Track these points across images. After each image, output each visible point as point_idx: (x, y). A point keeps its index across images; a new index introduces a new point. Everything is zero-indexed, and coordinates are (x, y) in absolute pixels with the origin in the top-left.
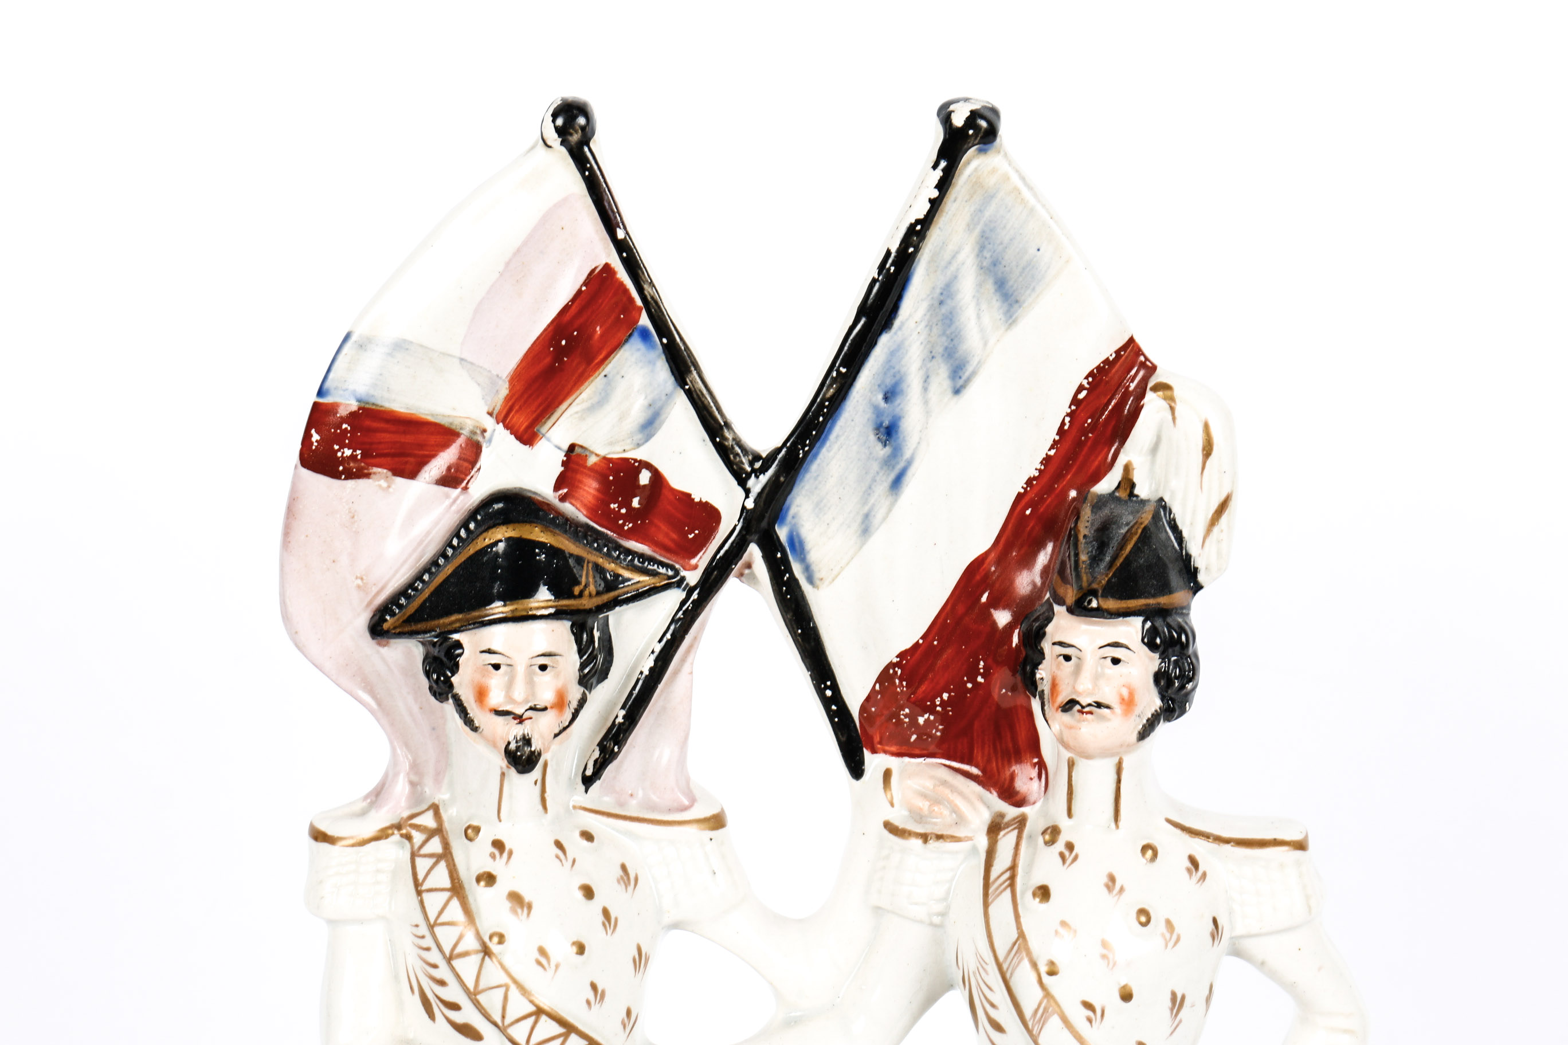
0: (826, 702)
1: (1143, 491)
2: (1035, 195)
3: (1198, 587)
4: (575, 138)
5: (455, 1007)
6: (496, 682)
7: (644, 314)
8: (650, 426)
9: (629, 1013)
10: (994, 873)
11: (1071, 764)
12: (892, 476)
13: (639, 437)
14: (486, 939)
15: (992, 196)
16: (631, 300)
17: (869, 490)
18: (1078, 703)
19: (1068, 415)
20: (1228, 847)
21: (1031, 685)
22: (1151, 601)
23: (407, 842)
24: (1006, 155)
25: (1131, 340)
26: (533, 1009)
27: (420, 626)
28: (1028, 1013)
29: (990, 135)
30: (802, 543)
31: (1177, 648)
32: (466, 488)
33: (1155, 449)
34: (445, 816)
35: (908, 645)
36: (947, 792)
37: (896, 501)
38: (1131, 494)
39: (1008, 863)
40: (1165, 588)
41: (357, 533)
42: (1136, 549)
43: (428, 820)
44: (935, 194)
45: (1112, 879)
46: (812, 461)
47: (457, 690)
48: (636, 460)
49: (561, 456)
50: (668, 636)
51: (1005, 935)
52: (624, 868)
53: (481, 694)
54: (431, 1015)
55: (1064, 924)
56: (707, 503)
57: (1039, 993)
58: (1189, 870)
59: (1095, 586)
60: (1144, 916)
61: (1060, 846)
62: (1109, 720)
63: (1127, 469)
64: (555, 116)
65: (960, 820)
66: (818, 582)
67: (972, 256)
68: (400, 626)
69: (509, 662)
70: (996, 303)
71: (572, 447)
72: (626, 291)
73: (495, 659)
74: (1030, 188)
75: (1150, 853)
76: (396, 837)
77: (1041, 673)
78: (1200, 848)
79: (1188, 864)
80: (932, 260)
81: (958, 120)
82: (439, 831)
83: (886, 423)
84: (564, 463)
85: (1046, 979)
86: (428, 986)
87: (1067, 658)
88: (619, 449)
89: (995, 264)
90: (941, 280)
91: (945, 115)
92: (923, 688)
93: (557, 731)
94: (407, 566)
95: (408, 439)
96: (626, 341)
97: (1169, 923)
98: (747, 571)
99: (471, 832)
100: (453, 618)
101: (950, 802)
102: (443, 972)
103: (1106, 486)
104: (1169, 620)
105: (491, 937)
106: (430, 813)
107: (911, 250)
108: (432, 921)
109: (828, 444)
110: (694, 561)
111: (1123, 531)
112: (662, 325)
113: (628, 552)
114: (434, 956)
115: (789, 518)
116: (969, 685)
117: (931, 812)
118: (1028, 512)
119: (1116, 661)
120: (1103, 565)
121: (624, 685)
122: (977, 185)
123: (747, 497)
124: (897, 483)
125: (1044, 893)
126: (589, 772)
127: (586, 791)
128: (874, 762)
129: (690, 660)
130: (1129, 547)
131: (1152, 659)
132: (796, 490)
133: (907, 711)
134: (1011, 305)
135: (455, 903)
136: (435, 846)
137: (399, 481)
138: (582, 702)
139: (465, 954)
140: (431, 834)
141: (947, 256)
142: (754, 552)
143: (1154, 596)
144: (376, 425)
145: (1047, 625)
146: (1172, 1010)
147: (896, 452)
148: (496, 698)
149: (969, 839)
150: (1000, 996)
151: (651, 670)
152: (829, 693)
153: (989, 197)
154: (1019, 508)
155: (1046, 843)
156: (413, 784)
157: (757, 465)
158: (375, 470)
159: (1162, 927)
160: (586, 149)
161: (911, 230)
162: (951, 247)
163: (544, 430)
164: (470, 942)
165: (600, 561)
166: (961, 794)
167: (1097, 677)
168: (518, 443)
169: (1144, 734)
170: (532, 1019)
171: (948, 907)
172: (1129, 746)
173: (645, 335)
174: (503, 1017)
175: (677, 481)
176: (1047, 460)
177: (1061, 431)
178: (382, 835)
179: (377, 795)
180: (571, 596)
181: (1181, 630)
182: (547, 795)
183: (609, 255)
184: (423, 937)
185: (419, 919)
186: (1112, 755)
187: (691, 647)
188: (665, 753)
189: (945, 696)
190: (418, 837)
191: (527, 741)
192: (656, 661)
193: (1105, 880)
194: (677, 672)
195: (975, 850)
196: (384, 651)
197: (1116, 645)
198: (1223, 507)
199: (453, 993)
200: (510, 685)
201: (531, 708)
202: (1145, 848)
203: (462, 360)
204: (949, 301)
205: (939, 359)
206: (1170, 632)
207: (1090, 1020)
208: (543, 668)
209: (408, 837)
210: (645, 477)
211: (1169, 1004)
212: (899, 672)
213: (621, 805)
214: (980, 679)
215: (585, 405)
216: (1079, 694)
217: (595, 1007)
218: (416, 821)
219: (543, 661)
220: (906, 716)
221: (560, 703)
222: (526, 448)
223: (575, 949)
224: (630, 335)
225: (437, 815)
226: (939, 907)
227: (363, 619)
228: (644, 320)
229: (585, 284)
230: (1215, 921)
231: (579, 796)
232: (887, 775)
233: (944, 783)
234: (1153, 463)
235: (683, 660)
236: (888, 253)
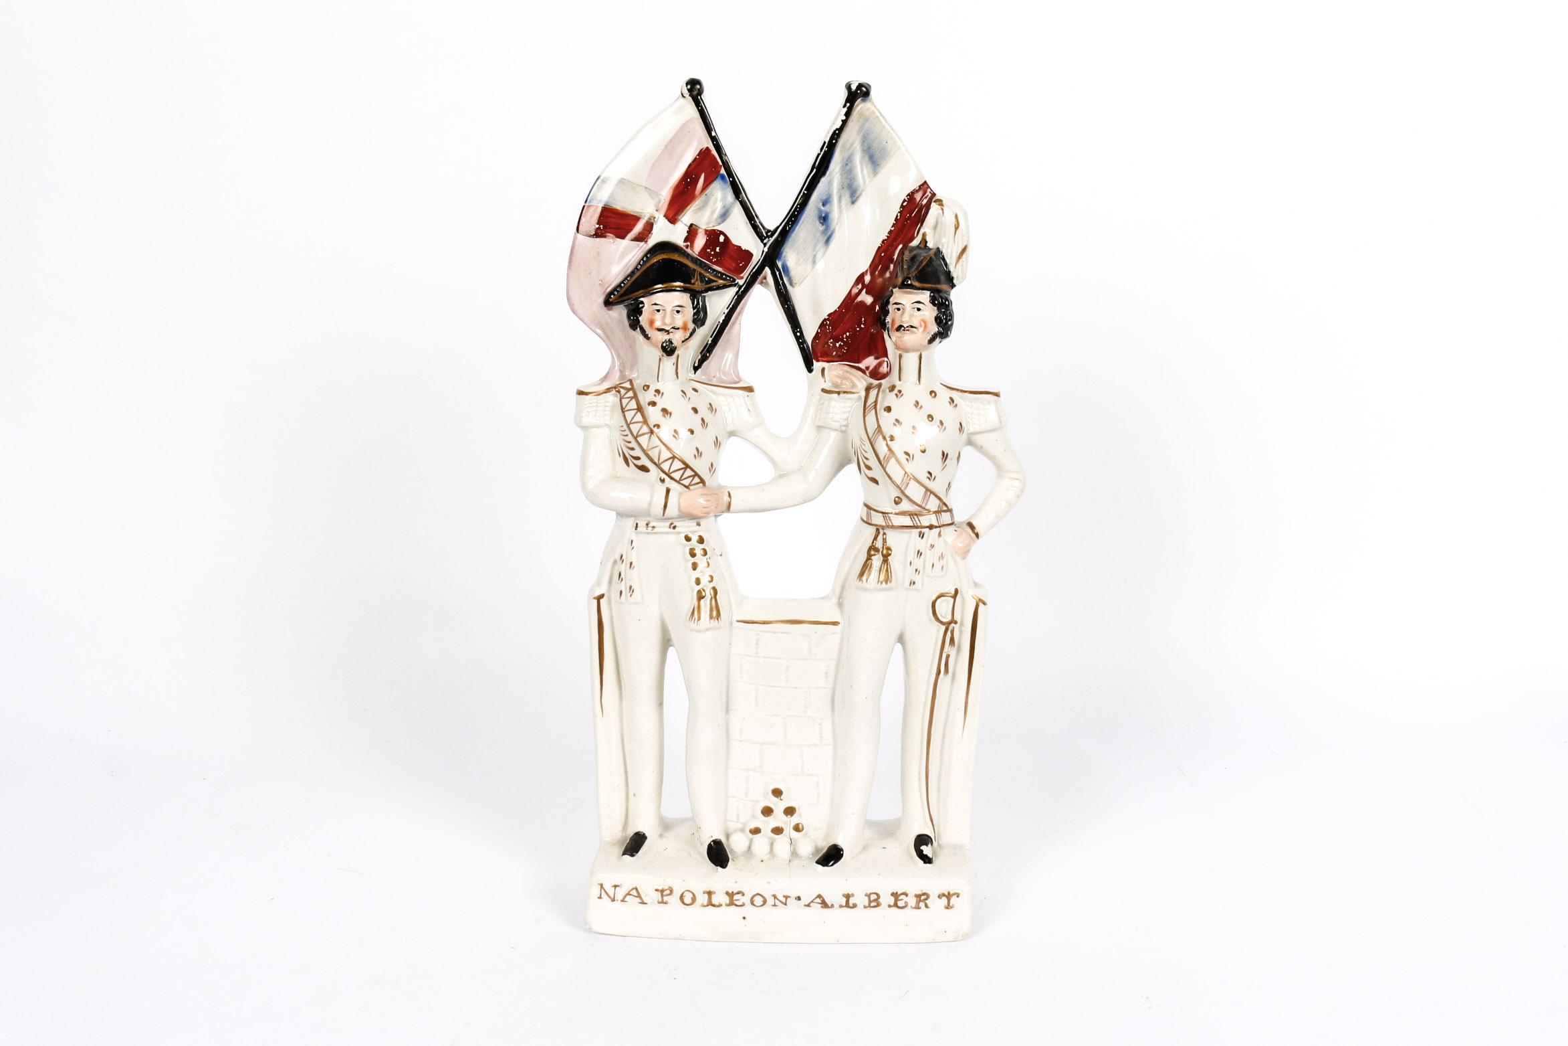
0: (797, 338)
1: (930, 245)
2: (886, 120)
3: (953, 286)
4: (695, 93)
5: (638, 458)
6: (658, 316)
7: (723, 168)
8: (724, 215)
9: (712, 465)
10: (868, 404)
11: (900, 356)
12: (826, 238)
13: (720, 220)
14: (652, 427)
15: (868, 120)
16: (718, 163)
17: (815, 246)
18: (903, 326)
19: (899, 212)
20: (966, 394)
21: (884, 325)
22: (934, 286)
23: (618, 394)
24: (873, 103)
25: (925, 182)
26: (672, 455)
27: (626, 297)
28: (882, 458)
29: (866, 94)
30: (787, 268)
31: (944, 307)
32: (647, 241)
33: (935, 227)
34: (635, 384)
35: (832, 311)
36: (849, 375)
37: (827, 248)
38: (926, 246)
39: (874, 400)
40: (938, 282)
41: (600, 261)
42: (927, 265)
43: (628, 385)
44: (844, 118)
45: (917, 402)
46: (792, 233)
47: (642, 323)
48: (718, 231)
49: (687, 229)
50: (731, 306)
51: (872, 426)
52: (710, 404)
53: (652, 323)
54: (628, 464)
55: (897, 421)
56: (748, 251)
57: (886, 449)
58: (950, 402)
59: (910, 276)
60: (930, 417)
61: (896, 391)
62: (916, 333)
63: (924, 235)
64: (687, 84)
65: (854, 385)
66: (794, 285)
67: (859, 145)
68: (618, 299)
69: (664, 309)
70: (869, 166)
71: (691, 225)
72: (715, 159)
73: (657, 307)
74: (884, 117)
75: (933, 394)
76: (614, 392)
77: (888, 319)
78: (955, 395)
79: (950, 400)
80: (843, 147)
81: (854, 87)
82: (632, 389)
83: (823, 215)
84: (688, 232)
85: (890, 443)
86: (627, 452)
87: (899, 309)
88: (711, 226)
89: (869, 148)
90: (847, 155)
91: (849, 87)
92: (838, 330)
93: (683, 340)
94: (620, 276)
95: (621, 222)
96: (715, 180)
97: (941, 423)
98: (764, 281)
99: (646, 388)
100: (641, 292)
101: (850, 379)
102: (634, 444)
103: (915, 243)
104: (941, 294)
105: (654, 426)
106: (629, 383)
107: (834, 141)
108: (629, 422)
109: (799, 225)
110: (742, 275)
111: (922, 258)
112: (730, 172)
113: (714, 270)
114: (630, 438)
115: (782, 258)
116: (858, 329)
117: (841, 383)
118: (883, 255)
119: (919, 309)
120: (913, 269)
121: (712, 328)
122: (861, 115)
123: (765, 246)
124: (828, 241)
125: (888, 409)
126: (696, 365)
127: (695, 373)
128: (817, 365)
129: (740, 318)
130: (924, 263)
131: (934, 310)
132: (785, 245)
133: (832, 340)
134: (875, 166)
135: (639, 414)
136: (631, 394)
137: (618, 240)
138: (694, 331)
139: (644, 434)
140: (628, 390)
141: (849, 145)
142: (767, 270)
143: (935, 284)
144: (609, 215)
145: (890, 298)
146: (942, 459)
147: (827, 228)
148: (658, 324)
149: (858, 393)
150: (871, 455)
151: (723, 321)
152: (798, 334)
153: (866, 120)
154: (879, 253)
155: (890, 391)
156: (621, 371)
157: (769, 234)
158: (608, 234)
159: (939, 423)
160: (699, 97)
161: (834, 133)
162: (851, 141)
163: (679, 218)
164: (645, 429)
165: (703, 272)
166: (854, 375)
167: (911, 316)
168: (669, 223)
169: (931, 341)
170: (671, 460)
171: (848, 423)
172: (924, 346)
173: (723, 177)
174: (659, 460)
175: (735, 241)
176: (890, 232)
177: (896, 219)
178: (608, 390)
179: (605, 378)
180: (690, 283)
181: (947, 299)
182: (679, 371)
183: (708, 144)
184: (625, 431)
185: (623, 423)
186: (917, 350)
187: (740, 313)
188: (729, 356)
189: (848, 334)
190: (623, 391)
191: (671, 342)
192: (725, 317)
193: (914, 403)
194: (734, 324)
195: (860, 398)
196: (610, 312)
197: (918, 302)
198: (964, 250)
199: (638, 453)
200: (664, 318)
201: (673, 328)
202: (931, 392)
203: (646, 188)
204: (850, 164)
205: (845, 188)
206: (942, 301)
207: (907, 460)
208: (678, 312)
209: (619, 392)
210: (722, 239)
211: (941, 456)
212: (828, 323)
213: (709, 380)
214: (862, 326)
215: (697, 207)
216: (903, 322)
217: (698, 459)
218: (622, 385)
219: (679, 309)
220: (831, 343)
221: (685, 328)
222: (672, 225)
223: (689, 433)
224: (717, 177)
225: (631, 381)
226: (844, 423)
227: (601, 299)
228: (723, 171)
229: (698, 155)
230: (961, 424)
231: (692, 375)
232: (823, 370)
233: (848, 372)
234: (935, 233)
235: (737, 318)
236: (825, 143)
